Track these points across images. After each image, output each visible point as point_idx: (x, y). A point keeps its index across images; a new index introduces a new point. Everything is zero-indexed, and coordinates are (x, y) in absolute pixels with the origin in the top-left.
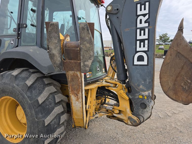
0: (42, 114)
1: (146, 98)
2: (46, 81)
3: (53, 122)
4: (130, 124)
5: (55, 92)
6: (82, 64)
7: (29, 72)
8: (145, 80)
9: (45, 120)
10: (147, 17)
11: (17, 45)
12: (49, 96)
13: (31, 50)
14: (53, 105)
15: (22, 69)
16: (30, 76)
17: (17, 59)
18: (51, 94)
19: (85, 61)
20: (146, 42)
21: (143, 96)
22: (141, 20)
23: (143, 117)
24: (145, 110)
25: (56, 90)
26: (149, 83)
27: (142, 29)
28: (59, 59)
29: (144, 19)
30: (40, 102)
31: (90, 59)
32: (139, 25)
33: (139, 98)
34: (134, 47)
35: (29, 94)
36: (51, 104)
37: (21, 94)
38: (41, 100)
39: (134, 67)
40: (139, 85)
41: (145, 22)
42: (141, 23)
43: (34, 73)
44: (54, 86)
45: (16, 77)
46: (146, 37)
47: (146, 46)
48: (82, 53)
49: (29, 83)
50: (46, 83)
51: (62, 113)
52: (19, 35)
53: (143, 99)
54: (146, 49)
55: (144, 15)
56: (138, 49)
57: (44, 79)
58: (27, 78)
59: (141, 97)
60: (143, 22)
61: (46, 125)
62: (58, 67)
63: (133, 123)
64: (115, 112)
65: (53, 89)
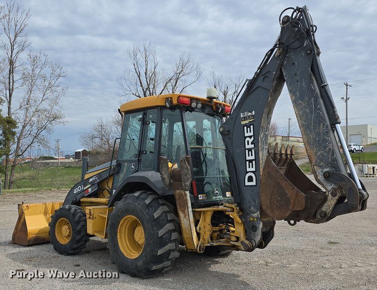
0: (156, 227)
1: (256, 220)
2: (161, 201)
3: (165, 236)
4: (243, 249)
5: (168, 211)
6: (183, 185)
7: (147, 194)
8: (255, 201)
9: (159, 232)
10: (252, 138)
11: (137, 170)
12: (162, 214)
13: (150, 175)
14: (165, 221)
15: (141, 191)
16: (148, 197)
17: (137, 183)
18: (164, 212)
19: (185, 182)
20: (254, 162)
21: (253, 217)
22: (248, 141)
23: (255, 241)
24: (256, 233)
25: (168, 210)
26: (258, 203)
27: (250, 150)
28: (168, 181)
29: (251, 140)
30: (155, 217)
31: (188, 180)
32: (247, 147)
33: (250, 220)
34: (245, 167)
35: (147, 211)
36: (164, 220)
37: (141, 211)
38: (156, 215)
39: (245, 188)
40: (250, 207)
41: (252, 144)
42: (248, 144)
43: (151, 194)
44: (168, 206)
45: (138, 197)
46: (253, 158)
47: (254, 166)
48: (182, 176)
49: (147, 202)
50: (161, 203)
51: (174, 231)
52: (139, 161)
53: (254, 221)
54: (254, 169)
55: (250, 137)
56: (248, 170)
57: (159, 200)
58: (146, 199)
59: (252, 219)
60: (250, 143)
61: (159, 236)
62: (168, 187)
63: (245, 247)
64: (232, 240)
65: (166, 208)
